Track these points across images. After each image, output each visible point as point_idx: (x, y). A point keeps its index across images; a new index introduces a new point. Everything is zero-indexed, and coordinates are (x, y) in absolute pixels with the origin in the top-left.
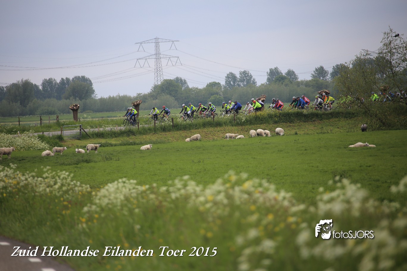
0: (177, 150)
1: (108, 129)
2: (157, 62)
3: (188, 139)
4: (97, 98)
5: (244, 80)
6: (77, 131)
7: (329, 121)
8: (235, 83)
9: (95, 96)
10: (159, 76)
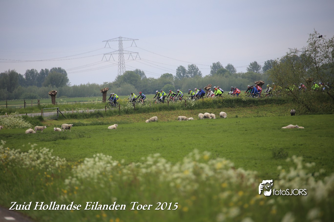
0: (139, 129)
1: (80, 111)
2: (120, 57)
3: (148, 120)
4: (71, 86)
5: (192, 72)
6: (54, 113)
7: (264, 106)
8: (185, 75)
9: (69, 84)
10: (121, 68)
